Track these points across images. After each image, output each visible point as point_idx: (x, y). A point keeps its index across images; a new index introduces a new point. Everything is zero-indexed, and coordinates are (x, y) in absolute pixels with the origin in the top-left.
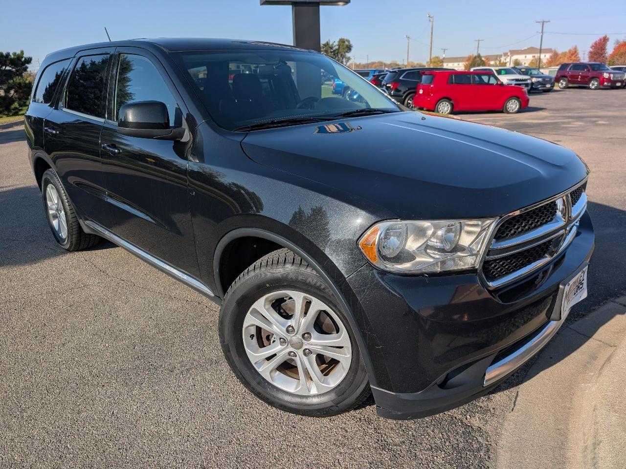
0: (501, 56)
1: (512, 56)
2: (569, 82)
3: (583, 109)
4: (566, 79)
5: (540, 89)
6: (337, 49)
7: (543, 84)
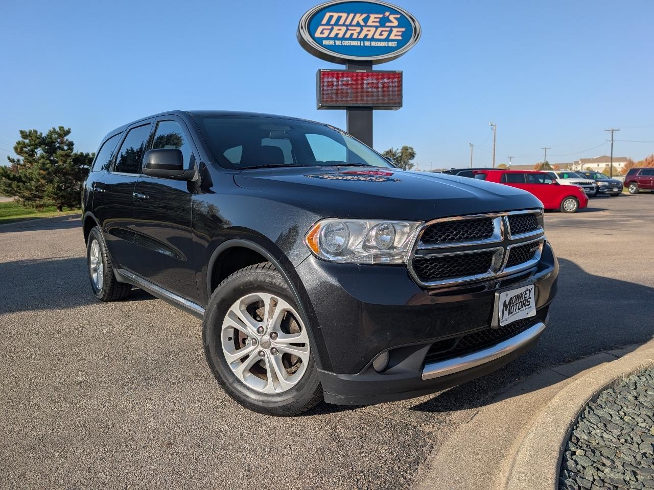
0: (571, 165)
1: (583, 164)
2: (640, 187)
3: (648, 210)
4: (636, 184)
5: (607, 192)
6: (399, 157)
7: (610, 187)
